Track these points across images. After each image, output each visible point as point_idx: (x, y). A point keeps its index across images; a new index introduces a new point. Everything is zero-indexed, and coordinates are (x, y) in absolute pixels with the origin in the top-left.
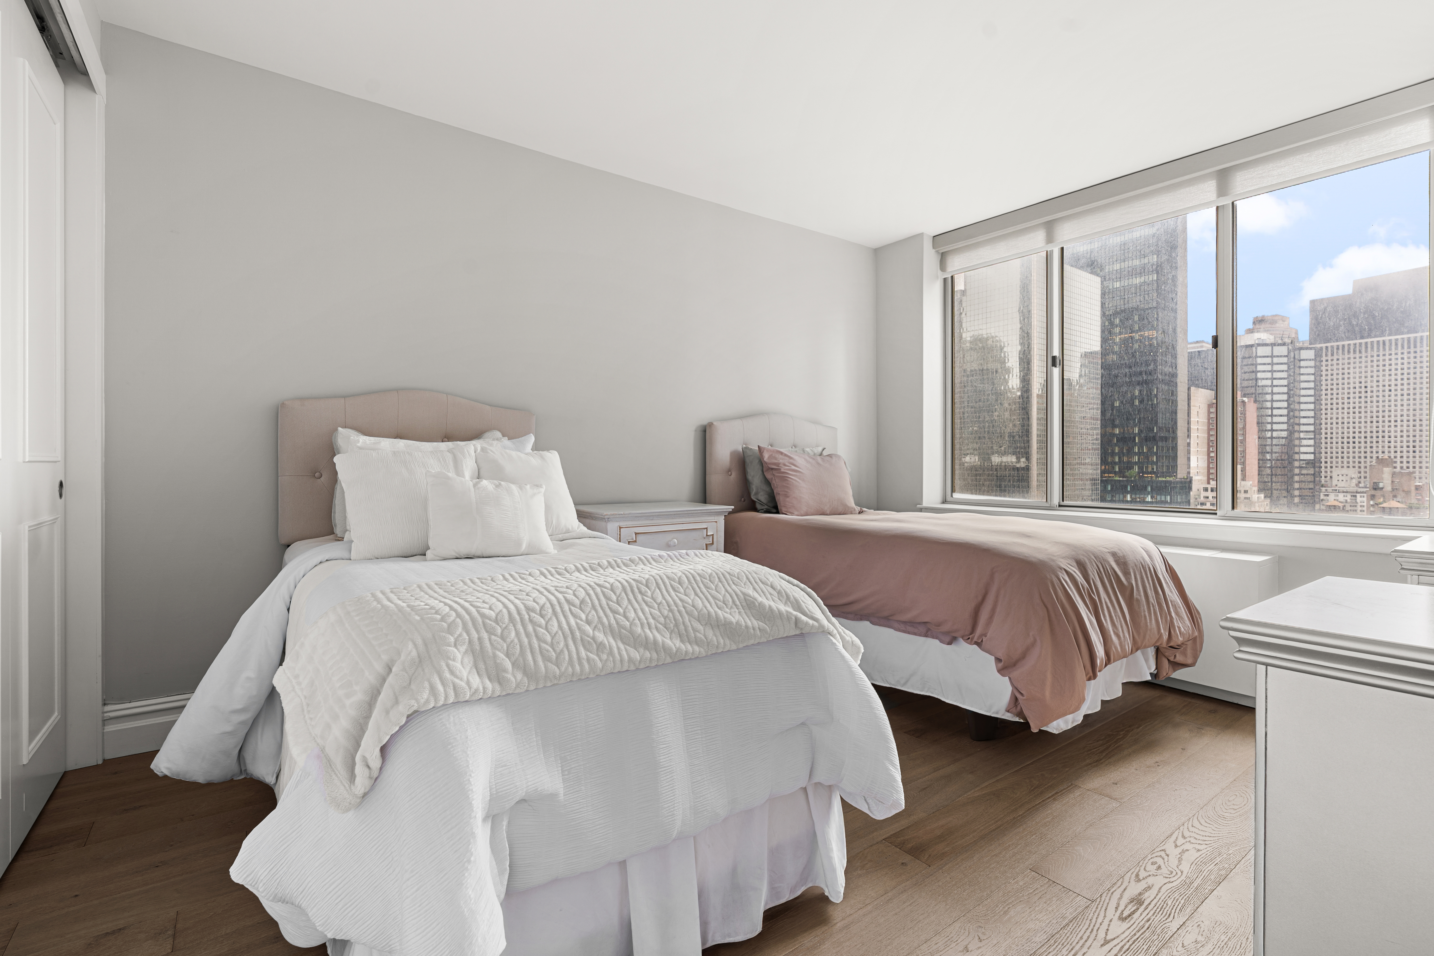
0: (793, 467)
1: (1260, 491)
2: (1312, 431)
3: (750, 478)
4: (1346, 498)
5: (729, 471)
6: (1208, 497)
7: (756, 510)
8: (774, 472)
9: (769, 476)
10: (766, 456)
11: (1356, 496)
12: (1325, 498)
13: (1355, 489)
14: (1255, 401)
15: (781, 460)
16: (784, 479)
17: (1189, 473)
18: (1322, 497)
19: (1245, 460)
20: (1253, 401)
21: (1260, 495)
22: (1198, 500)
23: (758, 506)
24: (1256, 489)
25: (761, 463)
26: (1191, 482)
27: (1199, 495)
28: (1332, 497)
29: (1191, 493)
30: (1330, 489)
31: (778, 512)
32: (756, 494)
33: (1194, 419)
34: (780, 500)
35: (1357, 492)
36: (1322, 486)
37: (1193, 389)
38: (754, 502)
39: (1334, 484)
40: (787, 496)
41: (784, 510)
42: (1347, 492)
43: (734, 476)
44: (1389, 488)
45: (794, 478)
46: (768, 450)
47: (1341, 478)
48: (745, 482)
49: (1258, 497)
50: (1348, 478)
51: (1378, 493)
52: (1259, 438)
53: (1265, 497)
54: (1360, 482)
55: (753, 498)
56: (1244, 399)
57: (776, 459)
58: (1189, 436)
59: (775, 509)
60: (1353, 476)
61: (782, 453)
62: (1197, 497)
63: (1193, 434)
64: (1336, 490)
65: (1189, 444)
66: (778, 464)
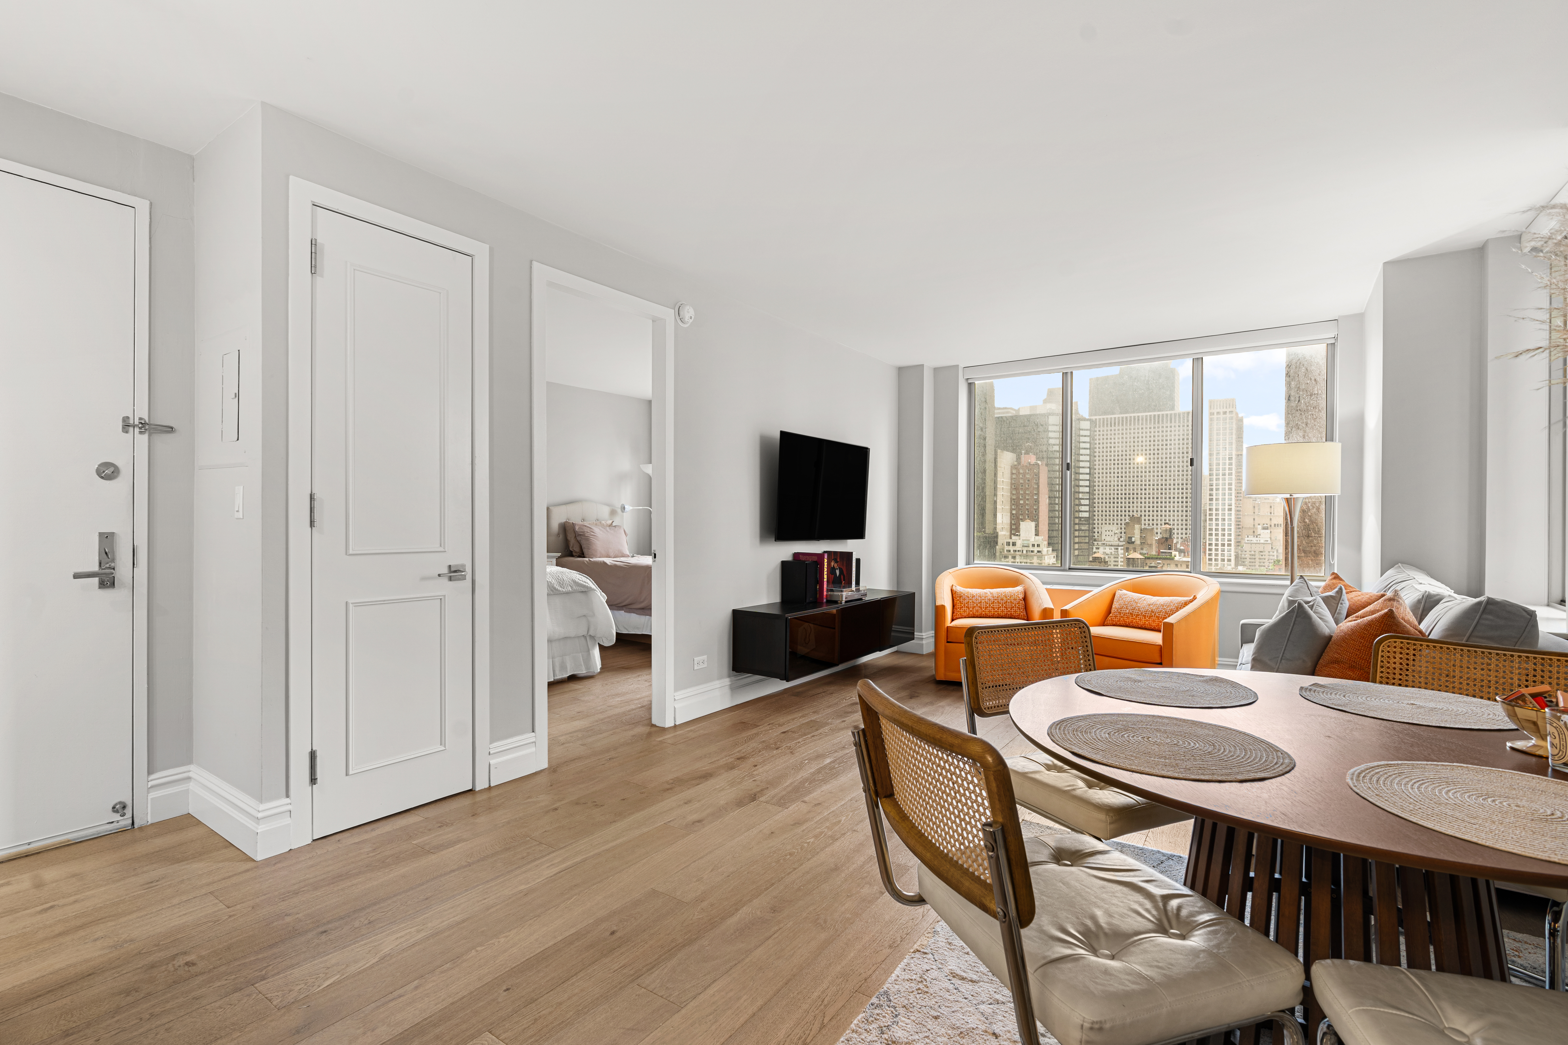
0: (592, 533)
1: (1049, 544)
2: (1087, 493)
3: (569, 538)
4: (1111, 551)
5: (558, 534)
6: (1010, 551)
7: (572, 556)
8: (582, 536)
9: (579, 538)
10: (577, 528)
11: (1117, 549)
12: (1097, 551)
13: (1117, 543)
14: (1047, 465)
15: (586, 530)
16: (587, 539)
17: (995, 528)
18: (1094, 550)
19: (1038, 518)
20: (1044, 464)
21: (1049, 549)
22: (1003, 553)
23: (574, 554)
24: (1046, 543)
25: (574, 531)
26: (997, 537)
27: (1003, 549)
28: (1101, 550)
29: (997, 547)
30: (1100, 543)
31: (584, 557)
32: (573, 547)
33: (1000, 479)
34: (585, 551)
35: (1118, 546)
36: (1095, 540)
37: (999, 451)
38: (571, 552)
39: (1103, 539)
40: (589, 549)
41: (587, 556)
42: (1111, 546)
43: (561, 536)
44: (1138, 542)
45: (593, 539)
46: (578, 525)
47: (1108, 533)
48: (566, 542)
49: (1047, 551)
50: (1112, 533)
51: (1131, 546)
52: (1049, 497)
53: (1053, 550)
54: (1121, 537)
55: (571, 549)
56: (1039, 462)
57: (582, 529)
58: (995, 495)
59: (582, 555)
60: (1116, 532)
61: (586, 526)
62: (1002, 550)
63: (1000, 493)
64: (1104, 544)
65: (995, 502)
66: (584, 532)
